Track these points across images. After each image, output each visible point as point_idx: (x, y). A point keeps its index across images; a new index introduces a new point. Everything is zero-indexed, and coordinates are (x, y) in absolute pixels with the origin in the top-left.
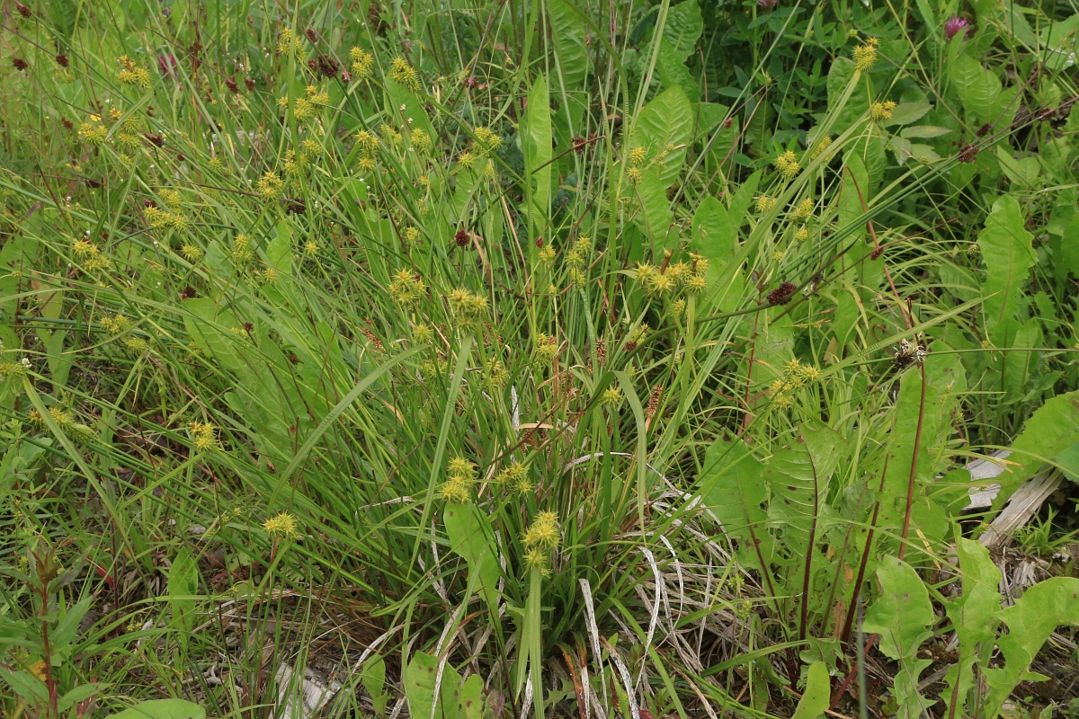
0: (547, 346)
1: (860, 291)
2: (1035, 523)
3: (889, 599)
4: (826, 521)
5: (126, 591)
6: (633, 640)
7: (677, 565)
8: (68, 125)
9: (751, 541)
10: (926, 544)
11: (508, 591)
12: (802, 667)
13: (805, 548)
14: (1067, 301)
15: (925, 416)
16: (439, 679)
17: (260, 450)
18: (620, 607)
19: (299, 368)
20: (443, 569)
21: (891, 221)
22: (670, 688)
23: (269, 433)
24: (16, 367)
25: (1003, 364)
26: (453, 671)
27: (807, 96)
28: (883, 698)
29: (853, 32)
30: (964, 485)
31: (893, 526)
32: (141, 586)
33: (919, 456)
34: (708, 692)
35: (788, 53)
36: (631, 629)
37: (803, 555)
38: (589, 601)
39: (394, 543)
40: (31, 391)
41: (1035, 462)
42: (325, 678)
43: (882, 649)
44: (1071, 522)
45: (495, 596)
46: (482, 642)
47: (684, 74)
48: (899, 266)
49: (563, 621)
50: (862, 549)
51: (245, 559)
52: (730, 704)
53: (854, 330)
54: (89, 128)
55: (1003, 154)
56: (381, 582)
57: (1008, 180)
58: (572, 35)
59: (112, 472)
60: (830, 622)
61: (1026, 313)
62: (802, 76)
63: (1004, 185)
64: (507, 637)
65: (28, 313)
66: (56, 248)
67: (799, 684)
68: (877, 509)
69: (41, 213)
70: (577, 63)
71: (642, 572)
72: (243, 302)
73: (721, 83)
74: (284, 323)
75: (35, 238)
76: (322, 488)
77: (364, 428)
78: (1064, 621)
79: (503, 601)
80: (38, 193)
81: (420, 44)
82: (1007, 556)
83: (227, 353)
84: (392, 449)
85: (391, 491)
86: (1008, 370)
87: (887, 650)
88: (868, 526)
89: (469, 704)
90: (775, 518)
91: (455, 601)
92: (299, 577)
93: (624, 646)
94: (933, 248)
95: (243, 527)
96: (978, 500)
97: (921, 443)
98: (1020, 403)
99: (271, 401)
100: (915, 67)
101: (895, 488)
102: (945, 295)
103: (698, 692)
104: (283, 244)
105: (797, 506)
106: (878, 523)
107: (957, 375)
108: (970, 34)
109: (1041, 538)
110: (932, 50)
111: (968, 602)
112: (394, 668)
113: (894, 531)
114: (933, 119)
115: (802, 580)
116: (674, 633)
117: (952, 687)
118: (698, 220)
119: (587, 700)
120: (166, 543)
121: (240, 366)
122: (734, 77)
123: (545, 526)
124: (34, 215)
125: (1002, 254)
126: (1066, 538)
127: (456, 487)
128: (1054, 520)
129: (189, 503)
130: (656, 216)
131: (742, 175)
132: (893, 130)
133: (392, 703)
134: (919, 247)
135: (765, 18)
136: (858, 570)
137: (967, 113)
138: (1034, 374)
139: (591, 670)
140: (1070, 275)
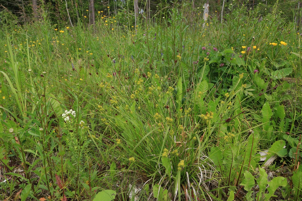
0: (181, 127)
1: (239, 119)
2: (272, 164)
3: (246, 179)
4: (234, 163)
5: (102, 168)
6: (196, 184)
7: (205, 170)
8: (97, 84)
9: (219, 166)
10: (253, 168)
11: (172, 173)
12: (229, 191)
13: (230, 168)
14: (278, 122)
15: (253, 144)
16: (159, 190)
17: (127, 144)
18: (194, 178)
19: (135, 129)
20: (160, 169)
21: (244, 106)
22: (203, 194)
23: (129, 141)
24: (86, 127)
25: (266, 134)
26: (162, 188)
27: (228, 82)
28: (243, 197)
29: (238, 72)
30: (259, 157)
31: (247, 165)
32: (105, 167)
33: (252, 151)
34: (210, 195)
35: (225, 75)
36: (195, 181)
37: (229, 170)
38: (188, 176)
39: (151, 163)
40: (89, 131)
41: (274, 153)
42: (137, 187)
43: (244, 189)
44: (279, 164)
45: (170, 174)
46: (168, 183)
47: (206, 78)
48: (246, 114)
49: (183, 180)
50: (240, 169)
51: (124, 164)
52: (214, 198)
53: (238, 126)
54: (101, 85)
55: (265, 94)
56: (149, 170)
57: (266, 99)
58: (186, 70)
59: (101, 146)
60: (234, 182)
61: (270, 124)
62: (228, 79)
63: (265, 100)
64: (172, 182)
65: (88, 117)
66: (94, 106)
67: (228, 194)
68: (244, 161)
69: (92, 99)
70: (187, 75)
71: (198, 171)
72: (126, 117)
73: (213, 80)
74: (133, 121)
75: (91, 104)
76: (138, 152)
77: (147, 141)
78: (281, 185)
79: (171, 175)
80: (91, 96)
81: (158, 71)
82: (267, 171)
83: (123, 126)
84: (151, 145)
85: (151, 153)
86: (267, 135)
87: (246, 189)
88: (242, 165)
89: (165, 195)
90: (224, 162)
91: (162, 174)
92: (133, 168)
93: (194, 185)
94: (252, 111)
95: (124, 158)
96: (262, 160)
97: (253, 149)
98: (269, 141)
99: (130, 135)
100: (248, 78)
101: (247, 157)
102: (254, 120)
103: (208, 195)
104: (133, 106)
105: (229, 160)
106: (244, 164)
107: (258, 136)
108: (258, 73)
109: (273, 167)
110: (251, 75)
111: (261, 180)
112: (150, 186)
113: (246, 166)
114: (252, 88)
115: (229, 174)
116: (204, 183)
117: (258, 196)
118: (209, 105)
119: (187, 195)
120: (110, 160)
121: (124, 128)
122: (215, 79)
123: (182, 163)
124: (91, 100)
125: (266, 113)
126: (278, 168)
127: (165, 154)
128: (276, 164)
129: (114, 153)
130: (201, 103)
131: (217, 96)
132: (245, 89)
133: (150, 193)
134: (250, 111)
135: (221, 68)
136: (240, 173)
137: (258, 87)
138: (272, 136)
139: (188, 189)
140: (278, 117)
